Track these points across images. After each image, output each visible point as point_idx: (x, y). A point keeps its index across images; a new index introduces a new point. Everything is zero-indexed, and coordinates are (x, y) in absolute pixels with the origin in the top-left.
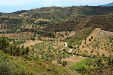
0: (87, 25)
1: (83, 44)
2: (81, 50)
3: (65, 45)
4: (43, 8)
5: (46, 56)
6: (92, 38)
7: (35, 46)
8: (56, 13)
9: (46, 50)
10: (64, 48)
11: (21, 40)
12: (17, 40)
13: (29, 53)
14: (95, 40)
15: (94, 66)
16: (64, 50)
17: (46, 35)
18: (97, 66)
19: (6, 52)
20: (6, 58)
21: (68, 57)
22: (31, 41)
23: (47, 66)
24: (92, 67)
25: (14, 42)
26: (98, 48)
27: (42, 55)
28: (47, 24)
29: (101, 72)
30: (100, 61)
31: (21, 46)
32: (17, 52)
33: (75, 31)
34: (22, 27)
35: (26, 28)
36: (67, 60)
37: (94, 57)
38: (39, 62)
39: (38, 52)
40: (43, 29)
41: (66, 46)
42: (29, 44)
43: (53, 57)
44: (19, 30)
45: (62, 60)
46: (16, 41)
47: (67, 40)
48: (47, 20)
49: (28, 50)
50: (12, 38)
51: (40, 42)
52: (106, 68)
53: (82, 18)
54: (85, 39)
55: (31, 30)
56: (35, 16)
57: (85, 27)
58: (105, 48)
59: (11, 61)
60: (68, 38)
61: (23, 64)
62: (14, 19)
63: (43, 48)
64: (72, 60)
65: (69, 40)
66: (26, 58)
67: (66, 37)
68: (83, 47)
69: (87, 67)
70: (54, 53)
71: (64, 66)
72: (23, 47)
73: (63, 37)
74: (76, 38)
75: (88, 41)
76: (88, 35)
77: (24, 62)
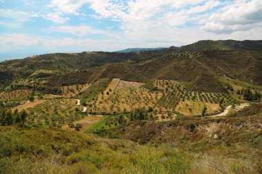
0: (104, 76)
1: (100, 100)
2: (98, 106)
3: (77, 103)
4: (44, 56)
5: (53, 121)
6: (110, 90)
7: (34, 108)
8: (62, 61)
9: (51, 112)
10: (76, 107)
11: (12, 102)
12: (6, 102)
13: (27, 119)
14: (114, 93)
15: (116, 125)
16: (77, 110)
17: (50, 92)
18: (118, 124)
21: (83, 117)
22: (28, 101)
23: (54, 133)
24: (113, 126)
25: (2, 105)
26: (119, 102)
27: (46, 119)
28: (50, 77)
29: (124, 130)
30: (121, 117)
31: (13, 110)
32: (7, 119)
33: (89, 83)
35: (19, 84)
36: (81, 122)
37: (115, 113)
38: (41, 130)
39: (39, 116)
40: (45, 84)
41: (79, 104)
42: (26, 106)
44: (8, 87)
45: (75, 123)
46: (4, 103)
47: (79, 96)
48: (50, 72)
49: (24, 115)
51: (42, 101)
52: (129, 124)
53: (97, 67)
54: (102, 93)
55: (27, 86)
56: (32, 67)
57: (101, 77)
58: (126, 101)
60: (80, 94)
63: (47, 110)
65: (82, 96)
66: (21, 126)
67: (77, 92)
68: (101, 103)
69: (107, 128)
70: (63, 115)
71: (79, 130)
72: (16, 111)
73: (74, 92)
74: (91, 92)
75: (105, 95)
76: (106, 87)
77: (19, 132)
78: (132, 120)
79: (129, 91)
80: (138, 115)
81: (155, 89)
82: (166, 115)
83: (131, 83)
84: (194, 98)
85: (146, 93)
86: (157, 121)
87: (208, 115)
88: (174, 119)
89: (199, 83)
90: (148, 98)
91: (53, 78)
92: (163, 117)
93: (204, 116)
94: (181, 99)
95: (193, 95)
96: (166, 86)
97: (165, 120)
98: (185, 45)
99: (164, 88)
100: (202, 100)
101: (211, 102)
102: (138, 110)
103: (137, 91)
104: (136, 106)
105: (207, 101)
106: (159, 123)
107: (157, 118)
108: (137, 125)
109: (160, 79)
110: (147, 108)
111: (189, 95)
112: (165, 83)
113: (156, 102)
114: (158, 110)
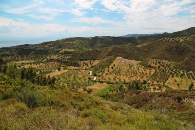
0: (110, 54)
1: (106, 72)
2: (104, 77)
3: (89, 73)
4: (68, 39)
5: (72, 85)
6: (114, 65)
7: (61, 75)
8: (80, 43)
9: (71, 79)
10: (89, 76)
11: (47, 70)
13: (56, 82)
14: (117, 68)
15: (117, 92)
16: (89, 78)
17: (71, 65)
18: (119, 91)
19: (33, 82)
20: (33, 87)
21: (93, 84)
22: (57, 70)
23: (73, 94)
24: (115, 92)
26: (120, 75)
27: (68, 84)
28: (72, 54)
29: (123, 96)
30: (121, 86)
31: (47, 76)
32: (44, 81)
33: (99, 59)
34: (48, 57)
35: (52, 58)
36: (92, 87)
37: (117, 83)
38: (65, 90)
39: (64, 81)
40: (68, 59)
41: (91, 74)
42: (56, 73)
43: (79, 85)
44: (45, 60)
45: (88, 88)
46: (42, 71)
47: (91, 69)
48: (72, 50)
49: (54, 79)
50: (39, 68)
51: (66, 71)
52: (127, 92)
53: (105, 48)
54: (108, 67)
55: (57, 60)
56: (60, 47)
57: (108, 55)
58: (126, 74)
59: (38, 91)
60: (92, 67)
61: (50, 93)
62: (41, 50)
63: (69, 77)
64: (97, 87)
65: (93, 69)
66: (52, 87)
67: (90, 66)
69: (110, 93)
70: (80, 81)
71: (90, 93)
72: (49, 76)
73: (88, 66)
74: (100, 66)
75: (110, 69)
76: (111, 63)
77: (51, 91)
78: (129, 89)
79: (129, 67)
80: (135, 86)
81: (150, 67)
82: (157, 88)
83: (130, 60)
84: (182, 76)
85: (142, 69)
86: (149, 91)
87: (194, 91)
88: (163, 91)
89: (187, 63)
90: (143, 73)
91: (74, 55)
92: (155, 89)
93: (190, 91)
94: (171, 76)
95: (181, 72)
96: (158, 64)
97: (156, 91)
99: (156, 66)
100: (189, 78)
102: (135, 82)
103: (135, 67)
104: (134, 79)
105: (194, 79)
107: (150, 89)
108: (133, 93)
109: (154, 58)
110: (142, 81)
111: (178, 72)
112: (158, 62)
113: (149, 76)
114: (151, 83)
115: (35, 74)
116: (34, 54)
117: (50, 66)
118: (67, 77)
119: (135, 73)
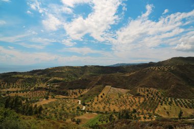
0: (99, 83)
1: (95, 101)
2: (94, 107)
3: (78, 103)
4: (57, 68)
5: (60, 115)
6: (103, 94)
7: (48, 105)
8: (70, 71)
9: (59, 108)
10: (77, 106)
11: (34, 99)
12: (30, 99)
13: (42, 112)
14: (106, 97)
15: (107, 122)
16: (78, 108)
17: (60, 93)
18: (109, 121)
19: (18, 111)
20: (18, 117)
21: (82, 114)
22: (45, 99)
23: (61, 125)
24: (105, 123)
25: (27, 101)
26: (110, 104)
27: (55, 114)
28: (61, 83)
29: (113, 127)
30: (111, 116)
31: (34, 105)
32: (29, 111)
33: (88, 89)
34: (36, 86)
35: (40, 86)
36: (80, 117)
37: (106, 112)
38: (52, 121)
39: (51, 110)
40: (57, 87)
41: (80, 103)
42: (43, 102)
43: (67, 115)
44: (33, 88)
45: (76, 118)
46: (29, 99)
48: (61, 79)
49: (41, 109)
50: (25, 97)
51: (54, 100)
52: (117, 122)
54: (98, 96)
55: (45, 88)
56: (49, 75)
57: (97, 84)
58: (116, 103)
59: (23, 121)
60: (81, 96)
61: (36, 124)
62: (29, 78)
63: (57, 107)
64: (86, 117)
65: (82, 98)
66: (38, 117)
67: (79, 95)
68: (96, 103)
69: (100, 123)
70: (68, 111)
71: (78, 124)
72: (36, 106)
73: (77, 95)
74: (89, 95)
75: (100, 98)
76: (100, 92)
77: (37, 121)
78: (119, 118)
79: (118, 96)
80: (124, 115)
81: (138, 95)
82: (148, 116)
83: (119, 89)
84: (170, 103)
85: (131, 98)
86: (140, 121)
87: (184, 118)
88: (154, 120)
89: (174, 91)
90: (132, 101)
91: (63, 84)
92: (145, 118)
93: (180, 119)
94: (160, 104)
95: (170, 100)
96: (146, 93)
97: (147, 120)
98: (161, 61)
99: (145, 94)
100: (177, 105)
101: (186, 107)
102: (125, 111)
103: (124, 96)
104: (123, 108)
105: (182, 106)
106: (141, 122)
107: (140, 118)
108: (123, 123)
109: (141, 87)
110: (132, 110)
111: (166, 100)
112: (146, 90)
113: (139, 105)
114: (141, 111)
115: (20, 103)
116: (22, 82)
117: (38, 94)
118: (55, 107)
119: (125, 102)
